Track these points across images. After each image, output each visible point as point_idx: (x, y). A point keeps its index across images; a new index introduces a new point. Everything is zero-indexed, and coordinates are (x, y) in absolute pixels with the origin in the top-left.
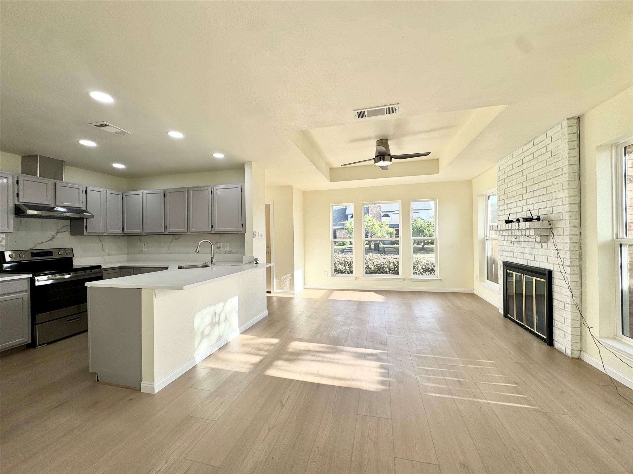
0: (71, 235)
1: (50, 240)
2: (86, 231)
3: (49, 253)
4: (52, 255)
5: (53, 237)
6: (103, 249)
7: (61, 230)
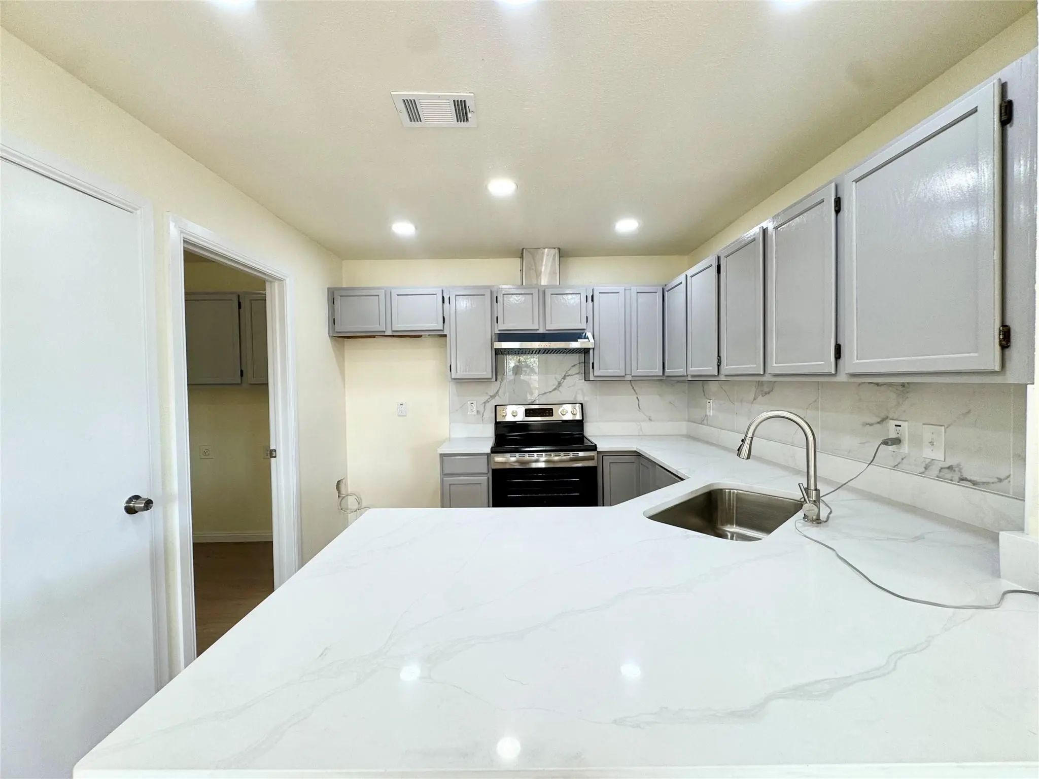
0: (585, 380)
1: (555, 389)
2: (592, 374)
3: (547, 411)
4: (552, 416)
5: (560, 384)
6: (639, 408)
7: (570, 373)
